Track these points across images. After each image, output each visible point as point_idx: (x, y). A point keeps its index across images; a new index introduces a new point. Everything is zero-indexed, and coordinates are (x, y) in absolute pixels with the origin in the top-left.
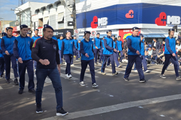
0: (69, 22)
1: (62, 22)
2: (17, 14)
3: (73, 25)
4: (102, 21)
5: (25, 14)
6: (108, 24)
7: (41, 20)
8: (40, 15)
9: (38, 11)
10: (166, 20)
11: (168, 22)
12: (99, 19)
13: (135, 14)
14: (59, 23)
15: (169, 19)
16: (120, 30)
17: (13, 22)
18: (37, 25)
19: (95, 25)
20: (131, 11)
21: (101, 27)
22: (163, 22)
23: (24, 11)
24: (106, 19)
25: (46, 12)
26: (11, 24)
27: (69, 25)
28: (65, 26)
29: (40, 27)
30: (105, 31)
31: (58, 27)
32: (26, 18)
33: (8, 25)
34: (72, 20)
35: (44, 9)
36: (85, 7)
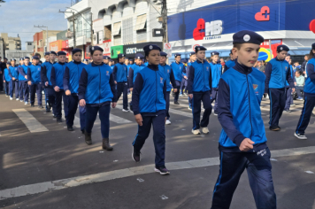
0: (155, 30)
1: (144, 31)
2: (69, 19)
3: (163, 34)
5: (82, 18)
6: (223, 33)
7: (109, 27)
8: (107, 20)
9: (103, 13)
12: (207, 24)
13: (273, 13)
14: (139, 32)
17: (64, 32)
18: (101, 36)
19: (200, 33)
20: (265, 8)
21: (211, 36)
23: (80, 14)
24: (220, 22)
25: (116, 14)
26: (60, 35)
27: (155, 35)
28: (148, 38)
29: (107, 40)
30: (218, 44)
31: (136, 39)
32: (83, 25)
33: (54, 38)
34: (160, 26)
35: (113, 9)
36: (183, 3)
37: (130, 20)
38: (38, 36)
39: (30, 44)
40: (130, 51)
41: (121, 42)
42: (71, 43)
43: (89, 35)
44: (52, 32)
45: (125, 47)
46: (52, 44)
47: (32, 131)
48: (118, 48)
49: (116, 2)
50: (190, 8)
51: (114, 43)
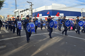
2: (14, 13)
3: (32, 16)
4: (40, 15)
7: (22, 14)
9: (21, 12)
10: (59, 15)
11: (60, 15)
12: (39, 14)
13: (50, 13)
15: (60, 14)
16: (45, 18)
17: (13, 15)
19: (38, 16)
20: (49, 12)
23: (16, 12)
24: (41, 14)
25: (23, 12)
26: (12, 16)
29: (22, 17)
32: (17, 14)
33: (11, 16)
34: (31, 15)
35: (23, 11)
36: (35, 11)
37: (26, 13)
38: (8, 16)
39: (6, 17)
45: (25, 18)
46: (11, 17)
49: (23, 10)
50: (36, 11)
51: (23, 17)
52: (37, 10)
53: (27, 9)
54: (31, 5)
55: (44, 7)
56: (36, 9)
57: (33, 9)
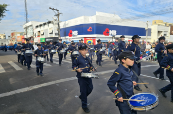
0: (56, 33)
1: (52, 33)
2: (24, 28)
3: (58, 35)
4: (75, 33)
5: (29, 28)
6: (78, 35)
7: (40, 32)
8: (39, 29)
9: (37, 27)
10: (109, 32)
11: (110, 34)
13: (93, 29)
14: (50, 33)
15: (111, 32)
18: (37, 35)
20: (90, 28)
21: (74, 36)
22: (107, 34)
23: (28, 27)
25: (42, 27)
26: (21, 34)
27: (56, 35)
28: (54, 35)
29: (39, 36)
30: (76, 38)
31: (49, 36)
32: (30, 31)
33: (19, 35)
34: (57, 32)
35: (41, 25)
36: (65, 25)
37: (47, 30)
38: (13, 34)
39: (9, 36)
40: (47, 40)
41: (44, 37)
42: (25, 37)
43: (32, 34)
44: (18, 33)
45: (45, 39)
46: (18, 37)
47: (17, 70)
48: (43, 39)
49: (42, 23)
50: (67, 26)
51: (41, 37)
52: (68, 24)
53: (49, 22)
54: (58, 15)
55: (82, 18)
56: (67, 22)
57: (61, 22)
